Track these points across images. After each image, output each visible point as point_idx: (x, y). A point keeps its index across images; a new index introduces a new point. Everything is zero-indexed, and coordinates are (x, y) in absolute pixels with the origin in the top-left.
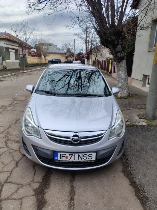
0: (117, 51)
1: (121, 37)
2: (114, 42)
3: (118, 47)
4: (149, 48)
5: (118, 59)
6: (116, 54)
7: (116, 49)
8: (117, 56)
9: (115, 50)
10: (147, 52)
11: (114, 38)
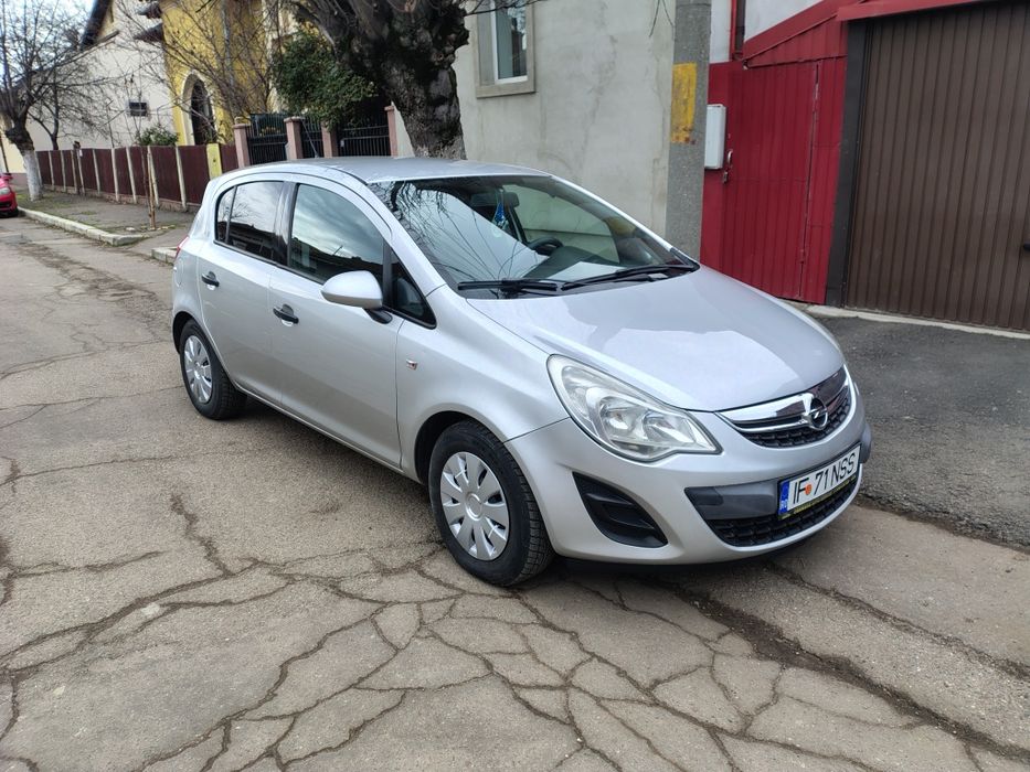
0: (434, 97)
1: (453, 36)
2: (429, 54)
3: (440, 76)
4: (481, 85)
5: (439, 133)
6: (431, 110)
7: (433, 85)
8: (434, 119)
9: (427, 93)
10: (475, 102)
11: (425, 36)
